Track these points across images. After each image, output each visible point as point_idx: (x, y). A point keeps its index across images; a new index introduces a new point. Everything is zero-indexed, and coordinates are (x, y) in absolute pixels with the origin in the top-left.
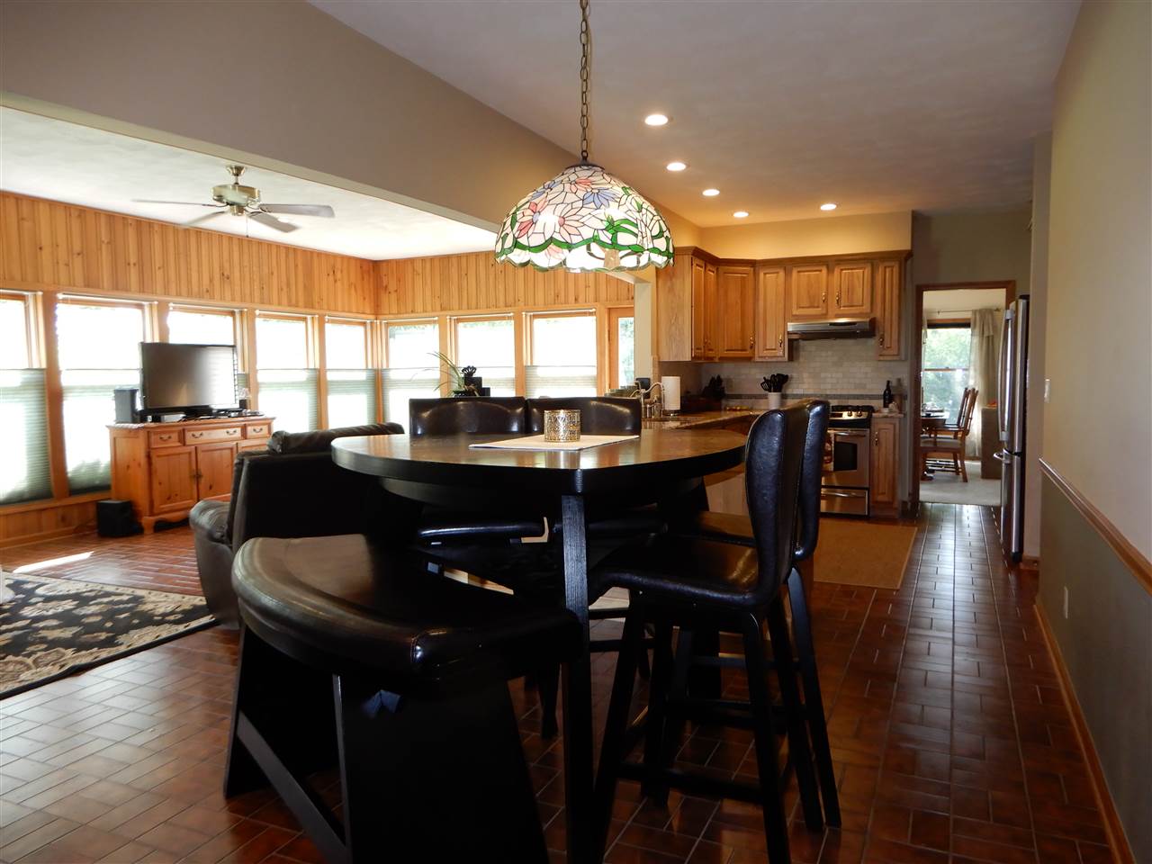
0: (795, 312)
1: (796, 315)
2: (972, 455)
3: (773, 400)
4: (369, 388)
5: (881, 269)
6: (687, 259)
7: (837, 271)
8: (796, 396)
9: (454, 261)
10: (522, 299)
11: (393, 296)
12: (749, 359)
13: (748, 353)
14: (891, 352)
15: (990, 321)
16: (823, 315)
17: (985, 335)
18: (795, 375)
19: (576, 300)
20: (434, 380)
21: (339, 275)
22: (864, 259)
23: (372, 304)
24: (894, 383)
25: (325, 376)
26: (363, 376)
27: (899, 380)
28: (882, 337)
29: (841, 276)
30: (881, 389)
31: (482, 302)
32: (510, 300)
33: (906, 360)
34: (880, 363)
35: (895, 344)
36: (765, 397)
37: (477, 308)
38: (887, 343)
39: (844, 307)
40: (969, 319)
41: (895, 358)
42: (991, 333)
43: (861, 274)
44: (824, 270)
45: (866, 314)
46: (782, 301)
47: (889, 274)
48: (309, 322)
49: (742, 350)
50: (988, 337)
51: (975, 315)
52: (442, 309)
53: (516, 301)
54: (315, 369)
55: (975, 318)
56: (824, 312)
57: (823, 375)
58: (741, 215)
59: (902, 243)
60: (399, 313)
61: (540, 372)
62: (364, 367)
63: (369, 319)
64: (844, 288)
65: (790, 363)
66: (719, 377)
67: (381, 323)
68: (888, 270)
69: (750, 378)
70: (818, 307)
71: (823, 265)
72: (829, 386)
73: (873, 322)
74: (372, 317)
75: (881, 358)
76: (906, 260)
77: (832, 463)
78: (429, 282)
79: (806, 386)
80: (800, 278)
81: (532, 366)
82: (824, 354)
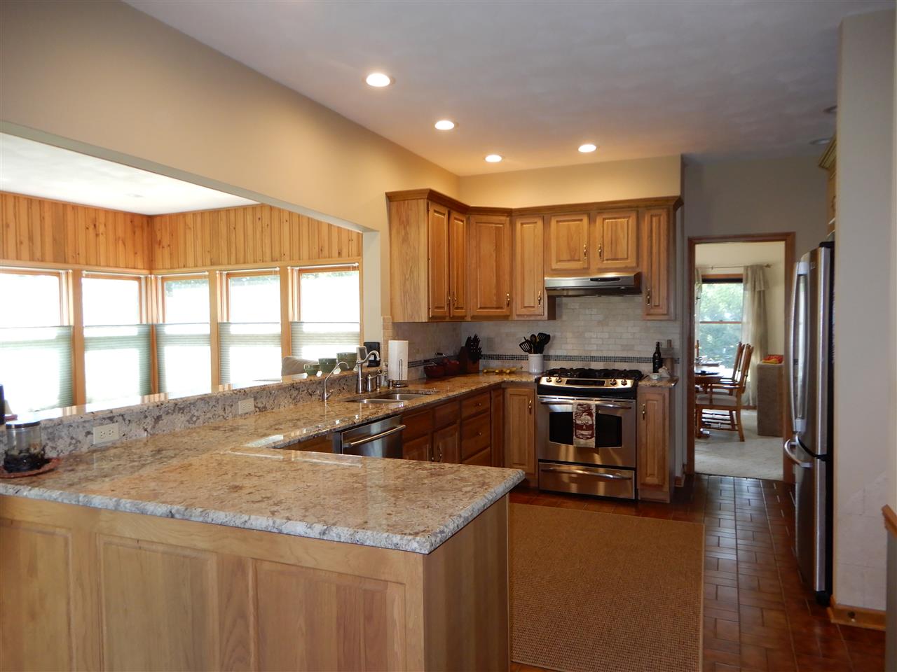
0: (555, 266)
1: (555, 270)
2: (746, 404)
3: (534, 363)
4: (143, 343)
5: (647, 218)
6: (422, 204)
7: (599, 220)
8: (558, 358)
9: (223, 215)
10: (287, 253)
11: (166, 251)
12: (506, 318)
13: (505, 311)
14: (660, 311)
15: (761, 277)
16: (584, 269)
17: (757, 289)
18: (558, 334)
19: (340, 254)
20: (205, 335)
21: (101, 229)
22: (629, 207)
23: (146, 259)
24: (664, 346)
25: (81, 333)
26: (135, 332)
27: (670, 342)
28: (649, 294)
29: (604, 226)
30: (650, 352)
31: (250, 257)
32: (276, 255)
33: (675, 320)
34: (649, 324)
35: (663, 302)
36: (526, 358)
37: (245, 263)
38: (655, 301)
39: (607, 260)
40: (742, 275)
41: (666, 317)
42: (763, 289)
43: (625, 225)
44: (585, 220)
45: (632, 268)
46: (541, 254)
47: (656, 223)
48: (64, 277)
49: (497, 308)
50: (760, 292)
51: (747, 270)
52: (212, 264)
53: (282, 255)
54: (69, 326)
55: (747, 274)
56: (586, 266)
57: (587, 335)
58: (493, 159)
59: (670, 188)
60: (172, 268)
61: (306, 328)
62: (139, 323)
63: (143, 273)
64: (607, 239)
65: (552, 322)
66: (476, 337)
67: (156, 278)
68: (654, 219)
69: (509, 338)
70: (579, 260)
71: (585, 214)
72: (595, 348)
73: (638, 277)
74: (146, 272)
75: (649, 318)
76: (675, 209)
77: (594, 438)
78: (199, 236)
79: (569, 347)
80: (559, 228)
81: (300, 323)
82: (587, 312)
